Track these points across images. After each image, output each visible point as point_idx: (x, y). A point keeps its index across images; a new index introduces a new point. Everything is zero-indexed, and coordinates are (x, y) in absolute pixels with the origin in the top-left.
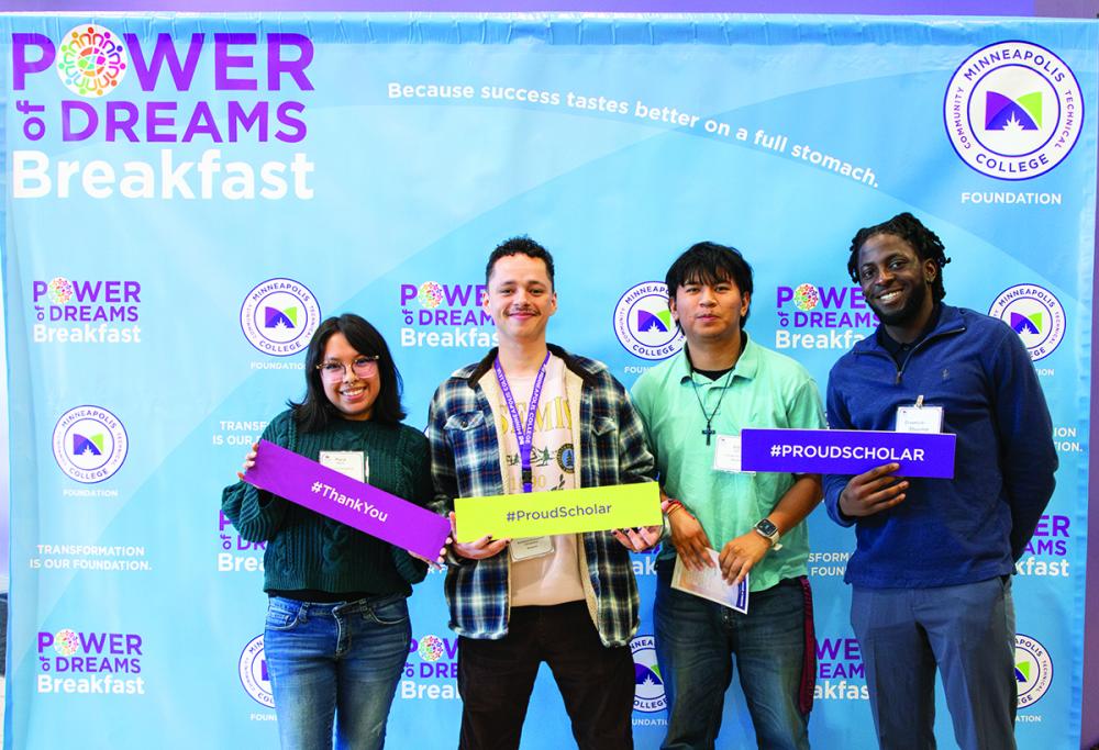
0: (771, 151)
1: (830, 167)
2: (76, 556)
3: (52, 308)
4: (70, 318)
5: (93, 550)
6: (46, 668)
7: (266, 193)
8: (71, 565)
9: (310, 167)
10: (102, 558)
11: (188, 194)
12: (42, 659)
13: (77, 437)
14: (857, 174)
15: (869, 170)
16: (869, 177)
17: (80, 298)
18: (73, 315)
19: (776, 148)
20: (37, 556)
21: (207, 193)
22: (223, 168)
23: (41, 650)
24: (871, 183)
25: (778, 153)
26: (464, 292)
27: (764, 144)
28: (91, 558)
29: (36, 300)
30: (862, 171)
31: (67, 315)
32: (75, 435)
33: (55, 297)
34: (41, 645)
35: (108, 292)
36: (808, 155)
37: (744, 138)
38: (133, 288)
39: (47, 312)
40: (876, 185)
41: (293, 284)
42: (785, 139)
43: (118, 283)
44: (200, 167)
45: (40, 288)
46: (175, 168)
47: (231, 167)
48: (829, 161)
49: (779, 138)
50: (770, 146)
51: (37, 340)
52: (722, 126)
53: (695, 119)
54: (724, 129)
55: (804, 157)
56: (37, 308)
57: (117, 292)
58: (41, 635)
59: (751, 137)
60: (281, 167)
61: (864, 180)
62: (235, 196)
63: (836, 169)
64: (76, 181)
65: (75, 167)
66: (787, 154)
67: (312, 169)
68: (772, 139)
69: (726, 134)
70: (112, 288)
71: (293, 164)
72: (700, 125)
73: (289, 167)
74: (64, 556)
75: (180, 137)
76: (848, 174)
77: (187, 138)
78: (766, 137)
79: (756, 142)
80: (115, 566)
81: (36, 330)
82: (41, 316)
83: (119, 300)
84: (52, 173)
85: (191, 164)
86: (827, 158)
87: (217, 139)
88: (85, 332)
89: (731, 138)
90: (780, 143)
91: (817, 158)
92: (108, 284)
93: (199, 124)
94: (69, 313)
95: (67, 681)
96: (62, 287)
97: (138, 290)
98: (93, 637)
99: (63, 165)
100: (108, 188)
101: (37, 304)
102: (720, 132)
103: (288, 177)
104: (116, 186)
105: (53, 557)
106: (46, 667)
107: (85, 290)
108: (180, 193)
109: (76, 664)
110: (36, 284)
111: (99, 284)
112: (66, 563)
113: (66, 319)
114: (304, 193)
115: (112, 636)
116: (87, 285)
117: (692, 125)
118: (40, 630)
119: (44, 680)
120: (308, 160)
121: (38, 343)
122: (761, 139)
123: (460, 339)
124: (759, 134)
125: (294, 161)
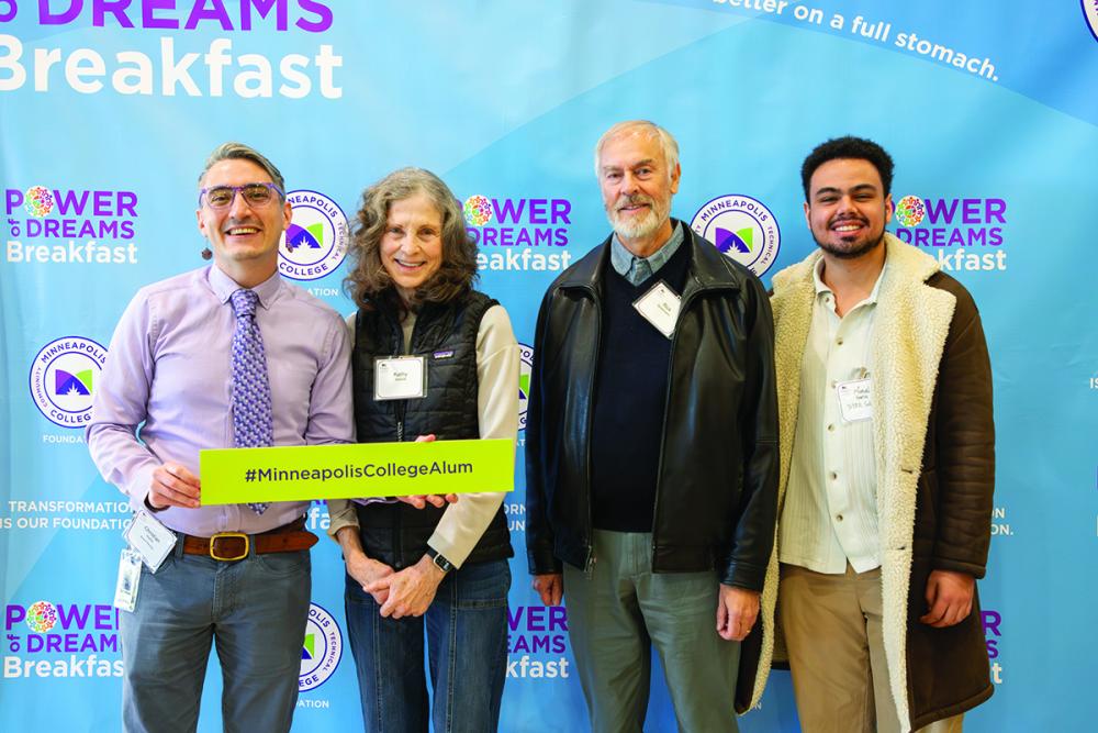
0: (871, 41)
1: (941, 58)
2: (56, 514)
3: (29, 222)
4: (51, 233)
5: (79, 507)
6: (14, 649)
7: (285, 91)
8: (50, 523)
9: (338, 61)
10: (89, 515)
11: (193, 90)
12: (11, 637)
13: (59, 374)
14: (974, 65)
15: (987, 60)
16: (988, 69)
17: (63, 210)
18: (54, 231)
19: (877, 37)
20: (7, 513)
21: (216, 90)
22: (235, 61)
23: (9, 627)
24: (989, 76)
25: (879, 43)
26: (516, 209)
27: (863, 33)
28: (75, 515)
29: (9, 212)
30: (978, 62)
31: (47, 230)
32: (57, 371)
33: (31, 209)
34: (10, 621)
35: (97, 203)
36: (915, 44)
37: (840, 27)
38: (128, 201)
39: (23, 227)
40: (995, 78)
41: (318, 197)
42: (888, 26)
43: (110, 194)
44: (208, 59)
45: (15, 198)
46: (177, 60)
47: (244, 60)
48: (939, 51)
49: (881, 24)
50: (870, 34)
51: (10, 259)
52: (814, 12)
53: (783, 4)
54: (817, 16)
55: (910, 47)
56: (11, 222)
57: (108, 204)
58: (10, 609)
59: (848, 24)
60: (303, 61)
61: (981, 73)
62: (250, 94)
63: (948, 60)
64: (57, 72)
65: (56, 55)
66: (890, 43)
67: (340, 64)
68: (873, 27)
69: (819, 21)
70: (102, 199)
71: (317, 57)
72: (788, 11)
73: (312, 61)
74: (42, 514)
75: (183, 23)
76: (962, 65)
77: (191, 24)
78: (865, 24)
79: (854, 30)
80: (105, 524)
81: (9, 247)
82: (16, 231)
83: (110, 214)
84: (27, 61)
85: (198, 55)
86: (937, 47)
87: (227, 25)
88: (71, 251)
89: (825, 27)
90: (882, 31)
91: (926, 47)
92: (97, 194)
93: (205, 8)
94: (50, 228)
95: (41, 663)
96: (42, 197)
97: (135, 201)
98: (74, 609)
99: (40, 54)
100: (97, 82)
101: (10, 217)
102: (811, 20)
103: (313, 72)
104: (107, 80)
105: (26, 515)
106: (15, 647)
107: (69, 202)
108: (184, 90)
109: (52, 643)
110: (9, 193)
111: (86, 194)
112: (43, 523)
113: (47, 235)
114: (331, 92)
115: (98, 608)
116: (71, 195)
117: (779, 12)
118: (9, 602)
119: (12, 663)
120: (335, 54)
121: (13, 263)
122: (859, 27)
123: (512, 261)
124: (857, 21)
125: (319, 54)
